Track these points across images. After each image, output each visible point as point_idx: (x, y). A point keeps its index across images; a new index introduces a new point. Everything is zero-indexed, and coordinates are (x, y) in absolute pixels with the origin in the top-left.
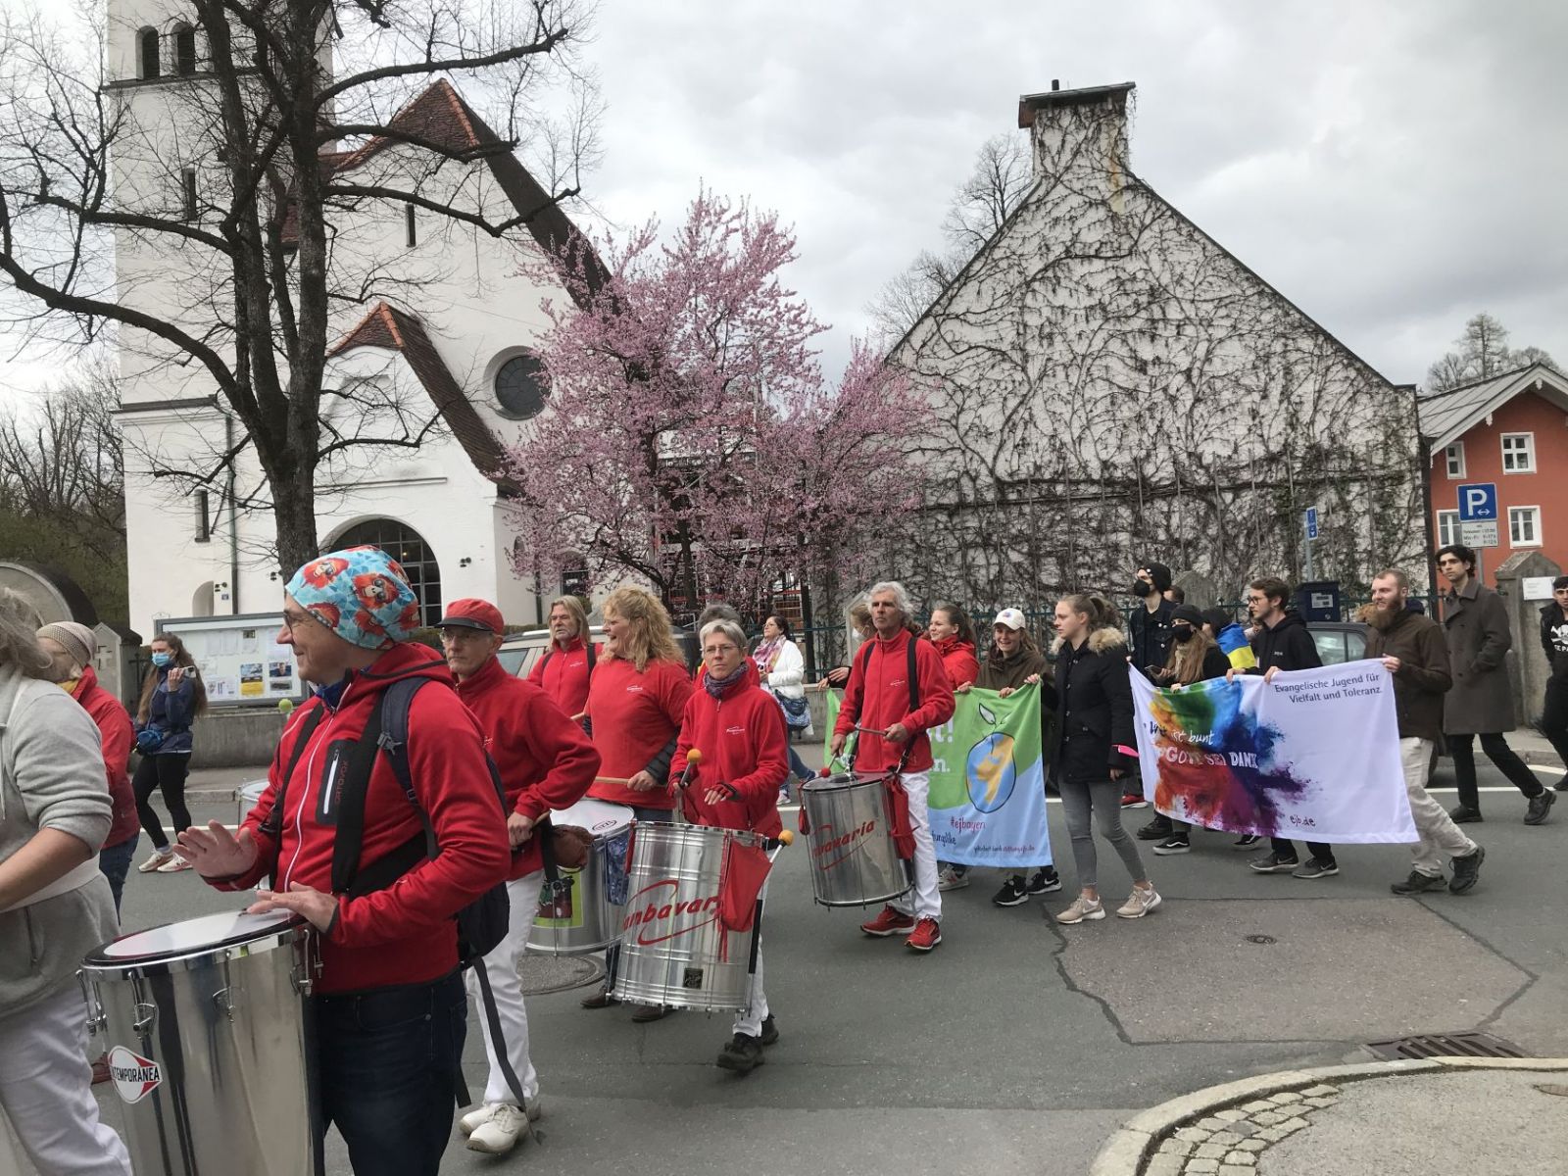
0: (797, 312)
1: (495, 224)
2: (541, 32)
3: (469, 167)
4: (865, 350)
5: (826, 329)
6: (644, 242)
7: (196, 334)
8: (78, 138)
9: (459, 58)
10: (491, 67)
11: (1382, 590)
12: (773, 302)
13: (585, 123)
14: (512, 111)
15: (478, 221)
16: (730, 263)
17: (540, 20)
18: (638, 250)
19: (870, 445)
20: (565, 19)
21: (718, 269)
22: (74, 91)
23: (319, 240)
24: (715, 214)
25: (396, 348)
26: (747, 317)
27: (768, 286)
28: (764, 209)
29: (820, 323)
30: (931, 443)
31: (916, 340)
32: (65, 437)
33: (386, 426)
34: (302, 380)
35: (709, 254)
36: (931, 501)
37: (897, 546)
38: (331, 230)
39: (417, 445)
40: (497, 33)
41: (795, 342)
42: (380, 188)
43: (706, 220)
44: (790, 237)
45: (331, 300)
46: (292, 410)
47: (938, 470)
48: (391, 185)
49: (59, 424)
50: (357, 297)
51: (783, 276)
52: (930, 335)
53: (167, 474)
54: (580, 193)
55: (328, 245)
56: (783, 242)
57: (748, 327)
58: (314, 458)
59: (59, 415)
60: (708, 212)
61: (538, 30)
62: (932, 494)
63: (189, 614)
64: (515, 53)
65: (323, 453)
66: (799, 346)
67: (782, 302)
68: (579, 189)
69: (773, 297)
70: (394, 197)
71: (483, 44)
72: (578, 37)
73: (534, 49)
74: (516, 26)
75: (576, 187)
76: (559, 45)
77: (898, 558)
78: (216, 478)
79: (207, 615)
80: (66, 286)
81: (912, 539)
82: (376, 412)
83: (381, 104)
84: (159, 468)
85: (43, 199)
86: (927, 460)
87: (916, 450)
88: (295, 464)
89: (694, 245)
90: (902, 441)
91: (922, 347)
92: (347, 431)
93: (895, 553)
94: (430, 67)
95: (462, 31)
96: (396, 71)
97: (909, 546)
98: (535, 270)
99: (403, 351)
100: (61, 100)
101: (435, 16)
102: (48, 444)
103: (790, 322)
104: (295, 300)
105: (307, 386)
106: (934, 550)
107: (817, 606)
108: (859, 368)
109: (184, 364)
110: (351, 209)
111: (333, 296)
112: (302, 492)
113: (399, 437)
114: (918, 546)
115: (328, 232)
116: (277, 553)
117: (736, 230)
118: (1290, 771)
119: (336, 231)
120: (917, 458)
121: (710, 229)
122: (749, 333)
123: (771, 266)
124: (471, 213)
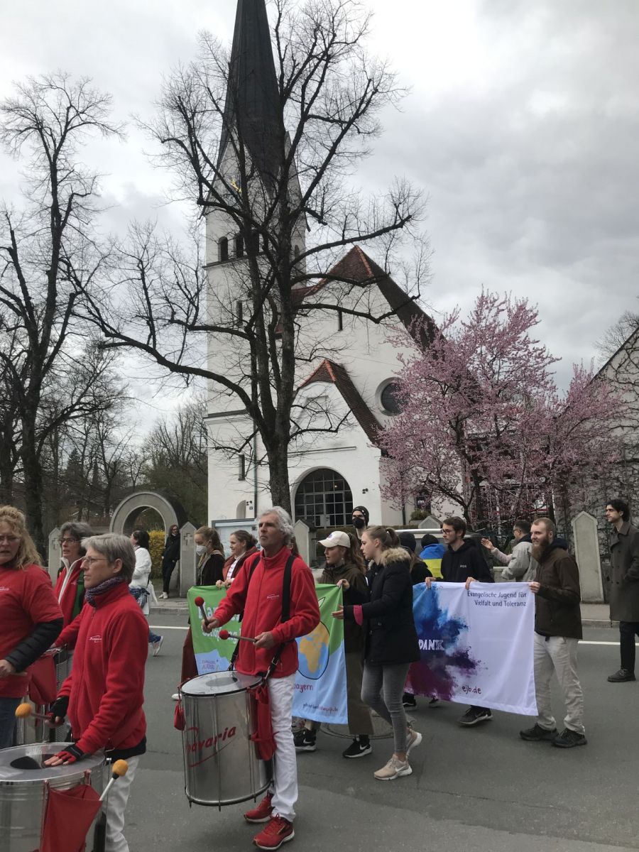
0: (540, 352)
1: (377, 317)
2: (398, 218)
3: (363, 290)
4: (581, 371)
5: (558, 360)
6: (452, 320)
7: (234, 380)
8: (187, 292)
9: (358, 236)
10: (373, 239)
11: (537, 533)
12: (525, 347)
13: (422, 262)
14: (386, 259)
15: (368, 316)
16: (501, 328)
17: (397, 211)
18: (448, 325)
19: (588, 425)
20: (410, 210)
21: (494, 331)
22: (186, 271)
23: (291, 331)
24: (491, 302)
25: (332, 382)
26: (510, 356)
27: (522, 339)
28: (519, 298)
29: (554, 357)
30: (627, 423)
31: (615, 364)
32: (186, 429)
33: (321, 423)
34: (282, 401)
35: (488, 324)
36: (629, 457)
37: (608, 484)
38: (297, 326)
39: (336, 431)
40: (376, 222)
41: (539, 368)
42: (320, 304)
43: (486, 306)
44: (535, 311)
45: (296, 361)
46: (278, 415)
47: (632, 439)
48: (325, 302)
49: (184, 424)
50: (308, 358)
51: (532, 332)
52: (623, 361)
53: (221, 448)
54: (420, 298)
55: (296, 334)
56: (531, 314)
57: (511, 362)
58: (287, 439)
59: (184, 419)
60: (487, 302)
61: (396, 218)
62: (629, 453)
63: (235, 518)
64: (385, 230)
65: (292, 436)
66: (542, 370)
67: (531, 347)
68: (419, 295)
69: (525, 345)
70: (327, 308)
71: (370, 228)
72: (417, 219)
73: (395, 227)
74: (386, 217)
75: (418, 294)
76: (407, 224)
77: (609, 491)
78: (243, 450)
79: (243, 518)
80: (178, 361)
81: (617, 479)
82: (317, 415)
83: (321, 262)
84: (217, 445)
85: (172, 321)
86: (625, 432)
87: (618, 427)
88: (279, 442)
89: (479, 320)
90: (609, 422)
91: (619, 367)
92: (303, 426)
93: (607, 488)
94: (344, 242)
95: (359, 223)
96: (328, 246)
97: (616, 484)
98: (395, 339)
99: (335, 383)
100: (180, 275)
101: (347, 217)
102: (179, 433)
103: (536, 357)
104: (280, 362)
105: (285, 404)
106: (632, 486)
107: (559, 519)
108: (579, 381)
109: (230, 395)
110: (306, 315)
111: (298, 359)
112: (282, 456)
113: (327, 427)
114: (621, 484)
115: (296, 328)
116: (270, 487)
117: (503, 310)
118: (469, 653)
119: (300, 326)
120: (618, 432)
121: (488, 311)
122: (512, 365)
123: (525, 327)
124: (365, 312)
